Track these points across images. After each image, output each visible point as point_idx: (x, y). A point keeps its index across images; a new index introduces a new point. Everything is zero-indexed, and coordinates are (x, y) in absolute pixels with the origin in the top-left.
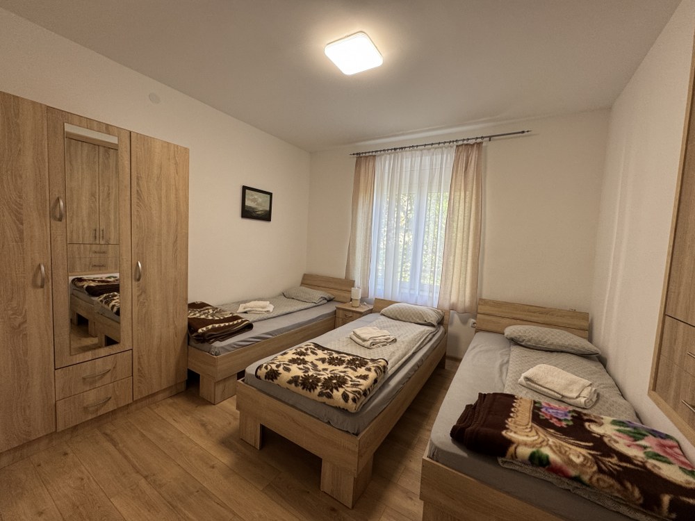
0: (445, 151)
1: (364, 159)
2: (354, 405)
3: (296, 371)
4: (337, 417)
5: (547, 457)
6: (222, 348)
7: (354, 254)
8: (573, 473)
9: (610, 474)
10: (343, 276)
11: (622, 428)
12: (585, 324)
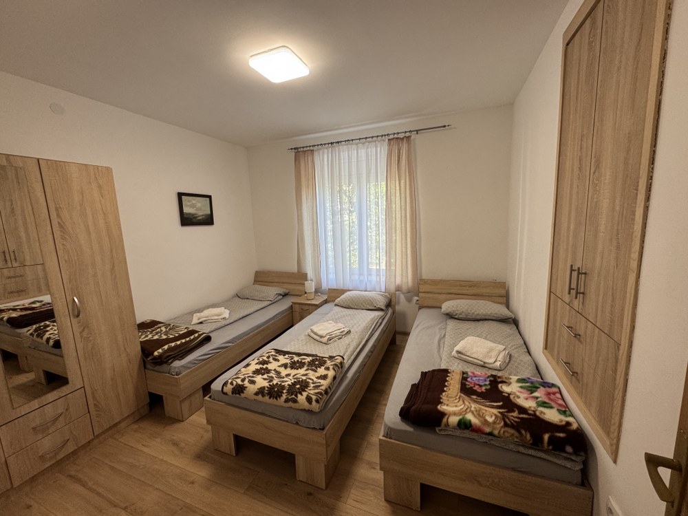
0: (379, 144)
1: (302, 154)
2: (318, 405)
3: (261, 382)
4: (303, 416)
5: (470, 421)
6: (183, 366)
7: (304, 247)
8: (488, 430)
9: (512, 426)
10: (294, 269)
11: (524, 384)
12: (503, 292)
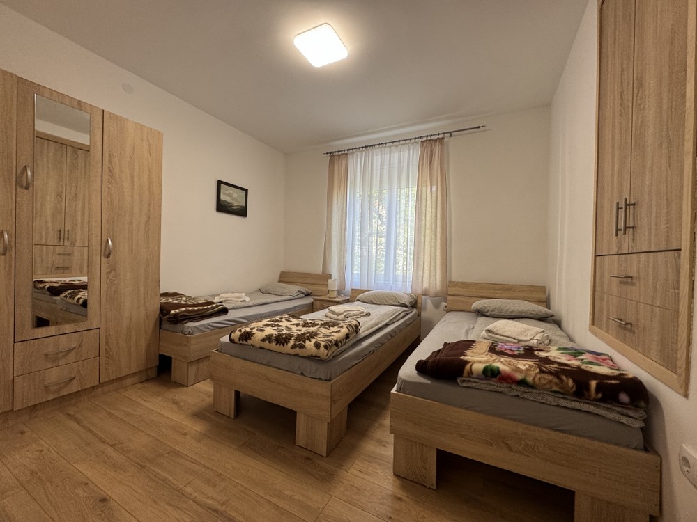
0: (411, 146)
1: (337, 157)
2: (326, 352)
3: (269, 331)
4: (310, 366)
5: (498, 368)
6: (195, 327)
7: (330, 248)
8: (519, 377)
9: (550, 373)
10: (320, 272)
11: (565, 351)
12: (543, 297)
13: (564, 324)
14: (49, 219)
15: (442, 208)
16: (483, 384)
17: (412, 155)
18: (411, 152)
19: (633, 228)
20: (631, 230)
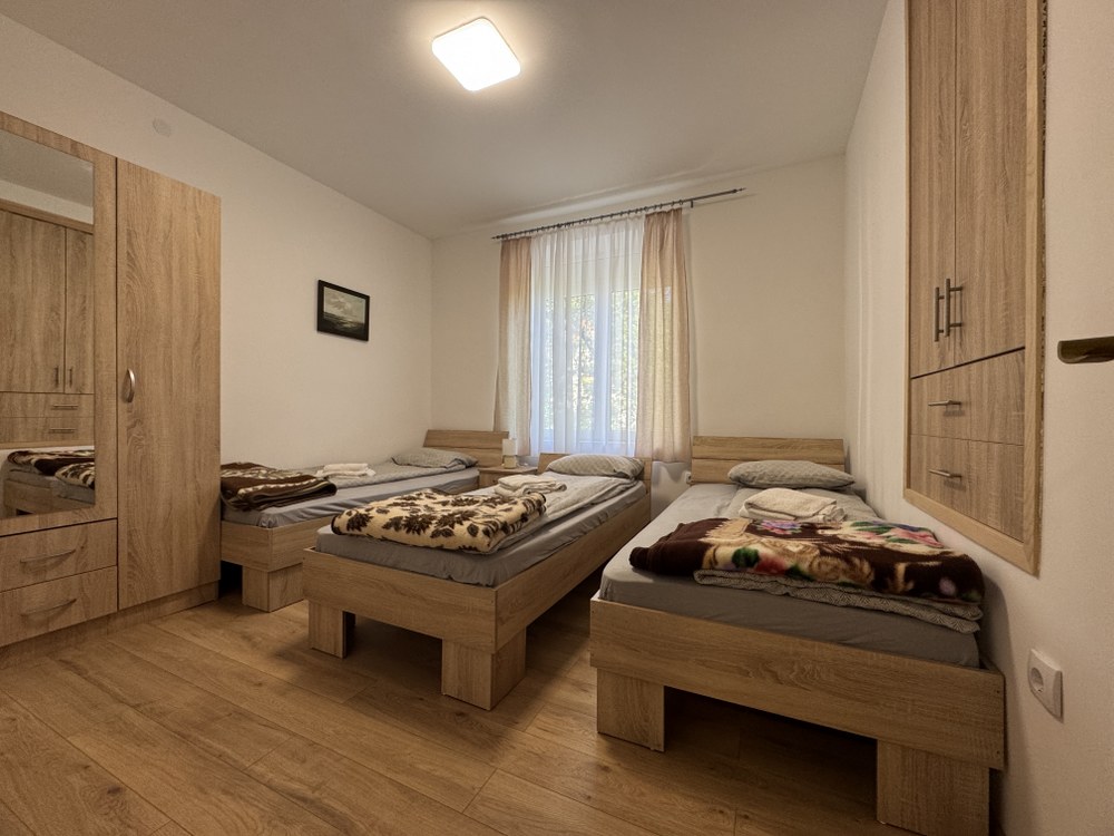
0: (630, 223)
1: (513, 244)
2: (487, 540)
3: (397, 513)
4: (461, 565)
5: (756, 552)
6: (281, 515)
7: (506, 389)
8: (788, 563)
9: (836, 555)
10: (490, 427)
11: (864, 527)
12: (838, 455)
13: (870, 496)
14: (38, 349)
15: (681, 320)
16: (734, 579)
17: (632, 237)
18: (631, 232)
19: (960, 325)
20: (958, 328)
